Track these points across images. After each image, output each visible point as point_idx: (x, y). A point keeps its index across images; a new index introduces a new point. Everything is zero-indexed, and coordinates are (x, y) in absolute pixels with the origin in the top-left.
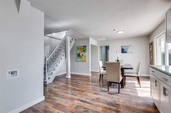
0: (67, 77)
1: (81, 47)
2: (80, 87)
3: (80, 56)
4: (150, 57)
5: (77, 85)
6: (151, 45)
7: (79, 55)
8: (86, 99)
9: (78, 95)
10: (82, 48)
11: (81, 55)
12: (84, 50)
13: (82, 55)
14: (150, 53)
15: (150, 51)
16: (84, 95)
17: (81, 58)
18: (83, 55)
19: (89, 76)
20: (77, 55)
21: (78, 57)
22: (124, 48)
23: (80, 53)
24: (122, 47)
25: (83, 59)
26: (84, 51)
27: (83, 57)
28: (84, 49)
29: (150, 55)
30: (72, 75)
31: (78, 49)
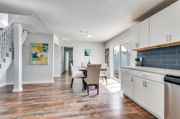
0: (14, 91)
1: (39, 44)
2: (52, 100)
3: (37, 57)
4: (106, 60)
5: (45, 98)
6: (108, 51)
7: (35, 56)
8: (74, 112)
9: (59, 111)
10: (42, 46)
11: (38, 55)
12: (44, 49)
13: (41, 56)
14: (106, 57)
15: (106, 55)
16: (67, 108)
17: (39, 60)
18: (43, 56)
19: (52, 83)
20: (31, 55)
21: (34, 58)
22: (87, 51)
23: (36, 53)
24: (85, 50)
25: (42, 61)
26: (45, 51)
27: (42, 59)
28: (45, 47)
29: (106, 59)
30: (24, 86)
31: (34, 47)
